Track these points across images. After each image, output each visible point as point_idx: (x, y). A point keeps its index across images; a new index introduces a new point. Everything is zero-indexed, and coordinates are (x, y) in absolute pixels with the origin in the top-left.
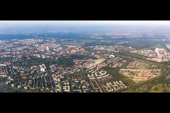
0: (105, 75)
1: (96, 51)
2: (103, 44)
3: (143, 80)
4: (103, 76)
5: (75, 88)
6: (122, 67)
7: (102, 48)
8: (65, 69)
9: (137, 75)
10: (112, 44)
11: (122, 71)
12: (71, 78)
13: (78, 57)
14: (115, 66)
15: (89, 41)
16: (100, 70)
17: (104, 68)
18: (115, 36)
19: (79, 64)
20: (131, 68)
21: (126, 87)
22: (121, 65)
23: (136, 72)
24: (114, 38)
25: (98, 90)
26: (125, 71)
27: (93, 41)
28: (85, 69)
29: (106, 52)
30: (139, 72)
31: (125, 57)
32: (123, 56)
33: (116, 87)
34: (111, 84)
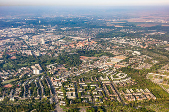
0: (125, 79)
1: (113, 44)
2: (124, 35)
4: (122, 79)
5: (82, 94)
6: (151, 70)
7: (122, 41)
8: (69, 70)
10: (138, 36)
12: (78, 81)
13: (88, 53)
14: (139, 68)
15: (102, 31)
16: (117, 72)
17: (124, 70)
18: (144, 23)
19: (88, 62)
21: (155, 98)
22: (149, 67)
24: (142, 26)
25: (114, 97)
26: (156, 77)
27: (109, 31)
28: (96, 69)
29: (128, 47)
31: (157, 55)
32: (154, 55)
33: (140, 97)
34: (132, 91)
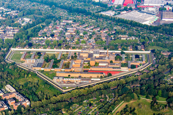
3: (87, 83)
9: (67, 66)
11: (18, 56)
20: (48, 45)
23: (64, 57)
30: (74, 57)
